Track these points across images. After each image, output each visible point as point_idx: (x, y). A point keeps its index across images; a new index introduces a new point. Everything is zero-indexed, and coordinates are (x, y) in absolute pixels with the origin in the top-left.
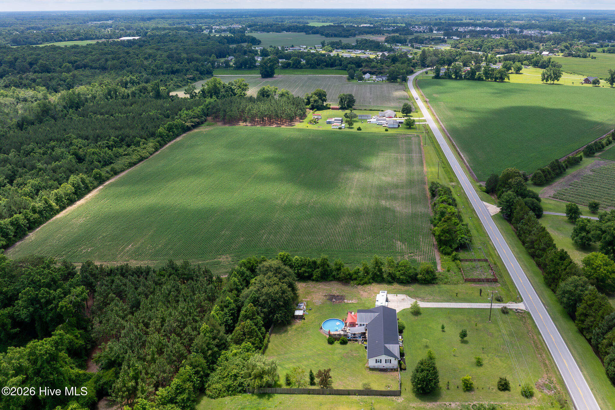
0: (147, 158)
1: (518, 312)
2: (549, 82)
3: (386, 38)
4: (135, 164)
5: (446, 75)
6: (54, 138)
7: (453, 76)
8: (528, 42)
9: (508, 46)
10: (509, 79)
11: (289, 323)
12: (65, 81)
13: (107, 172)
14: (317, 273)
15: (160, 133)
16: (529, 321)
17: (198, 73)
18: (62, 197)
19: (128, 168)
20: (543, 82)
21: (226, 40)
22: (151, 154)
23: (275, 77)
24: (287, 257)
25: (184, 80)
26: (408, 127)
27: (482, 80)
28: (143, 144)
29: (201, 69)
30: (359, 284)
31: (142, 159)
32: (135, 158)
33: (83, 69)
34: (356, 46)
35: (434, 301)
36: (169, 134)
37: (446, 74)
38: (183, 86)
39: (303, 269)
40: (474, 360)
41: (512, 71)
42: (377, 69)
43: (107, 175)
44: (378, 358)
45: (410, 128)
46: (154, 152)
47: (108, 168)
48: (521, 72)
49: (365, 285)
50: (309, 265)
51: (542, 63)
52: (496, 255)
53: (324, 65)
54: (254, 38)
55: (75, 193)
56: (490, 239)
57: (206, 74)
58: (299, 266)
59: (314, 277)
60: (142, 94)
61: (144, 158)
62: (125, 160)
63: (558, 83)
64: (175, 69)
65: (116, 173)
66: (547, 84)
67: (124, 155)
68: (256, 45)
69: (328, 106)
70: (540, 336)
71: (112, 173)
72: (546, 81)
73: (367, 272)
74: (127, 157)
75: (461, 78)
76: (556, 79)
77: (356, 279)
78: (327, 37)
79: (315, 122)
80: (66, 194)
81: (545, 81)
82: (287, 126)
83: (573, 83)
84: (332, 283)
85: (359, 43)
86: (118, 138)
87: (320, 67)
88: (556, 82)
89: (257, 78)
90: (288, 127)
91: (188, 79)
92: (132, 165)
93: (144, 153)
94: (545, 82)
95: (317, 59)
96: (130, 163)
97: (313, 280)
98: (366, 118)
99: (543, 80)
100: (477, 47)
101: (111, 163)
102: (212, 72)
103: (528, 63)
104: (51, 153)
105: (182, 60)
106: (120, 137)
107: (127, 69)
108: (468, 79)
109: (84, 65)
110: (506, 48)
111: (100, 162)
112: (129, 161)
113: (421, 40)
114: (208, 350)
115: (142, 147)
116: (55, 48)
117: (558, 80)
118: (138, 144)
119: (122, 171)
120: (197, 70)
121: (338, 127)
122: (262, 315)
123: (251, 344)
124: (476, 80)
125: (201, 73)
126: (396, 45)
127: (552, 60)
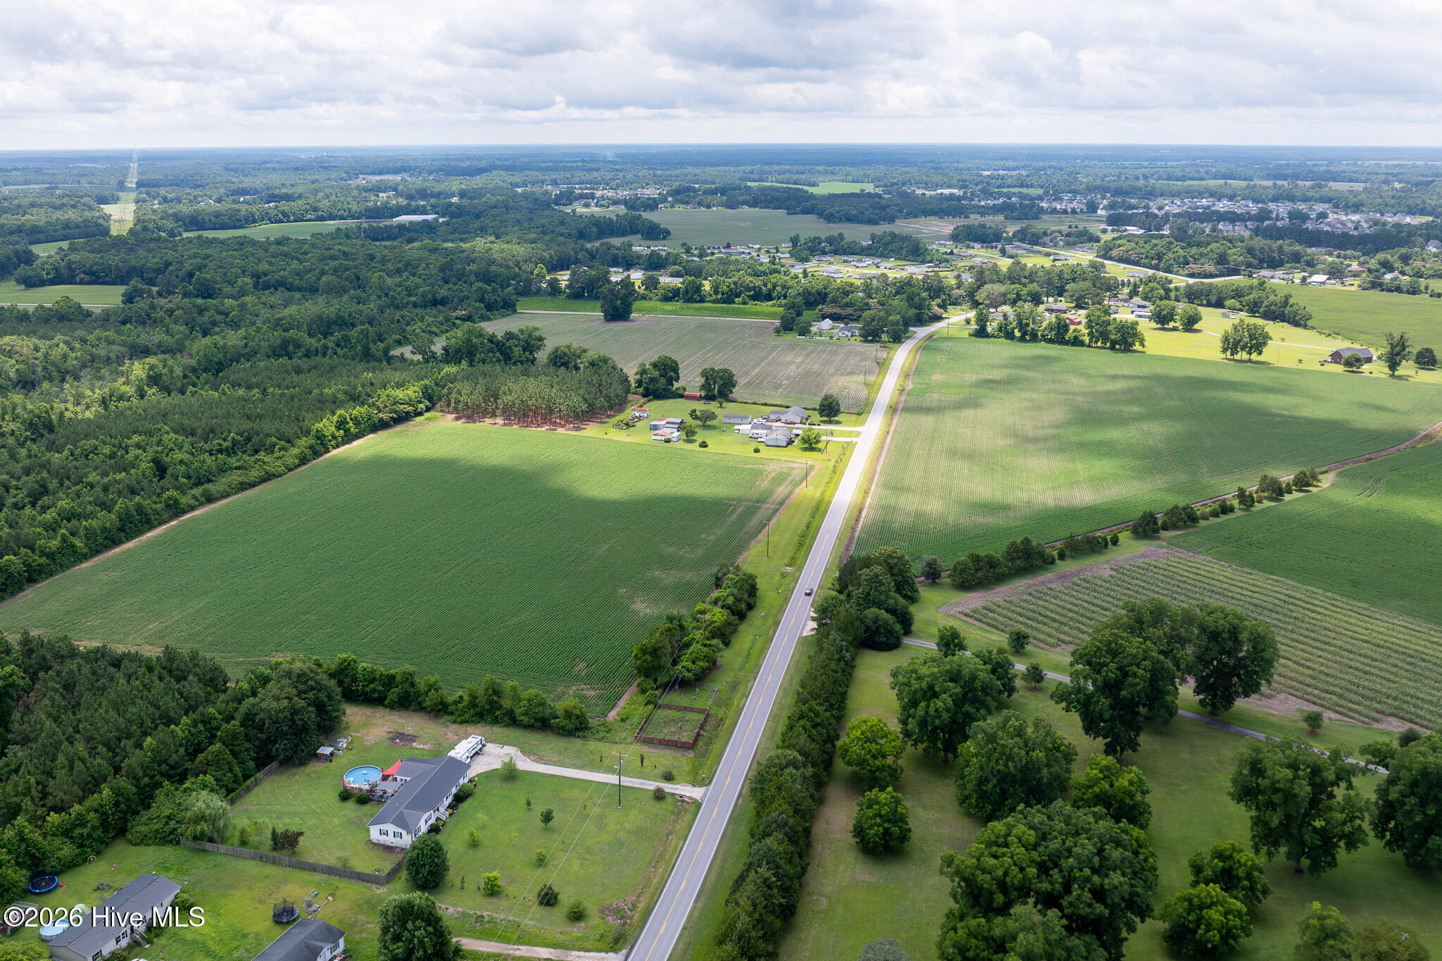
0: (280, 476)
1: (683, 801)
2: (1237, 357)
3: (955, 229)
4: (252, 485)
5: (1000, 330)
6: (140, 429)
7: (1017, 334)
8: (1286, 248)
9: (1226, 259)
10: (1143, 346)
11: (302, 763)
12: (227, 315)
13: (194, 497)
14: (393, 695)
15: (317, 431)
16: (688, 817)
17: (482, 305)
18: (95, 533)
19: (236, 493)
20: (1224, 356)
21: (595, 229)
22: (290, 470)
23: (632, 321)
24: (349, 664)
25: (447, 320)
26: (807, 445)
27: (1082, 344)
28: (280, 450)
29: (489, 298)
30: (455, 722)
31: (268, 477)
32: (254, 474)
33: (272, 289)
34: (869, 247)
35: (556, 764)
36: (337, 434)
37: (1001, 328)
38: (442, 332)
39: (372, 686)
40: (534, 857)
41: (1178, 324)
42: (856, 310)
43: (192, 502)
44: (384, 827)
45: (811, 449)
46: (299, 466)
47: (197, 491)
48: (1196, 327)
49: (464, 725)
50: (381, 680)
51: (1266, 307)
52: (739, 703)
53: (749, 296)
54: (655, 224)
55: (121, 530)
56: (755, 678)
57: (503, 307)
58: (365, 680)
59: (388, 700)
60: (339, 350)
61: (274, 475)
62: (235, 477)
63: (1260, 358)
64: (439, 297)
65: (210, 499)
66: (1233, 360)
67: (236, 468)
68: (659, 239)
69: (681, 392)
70: (681, 843)
71: (203, 499)
72: (1232, 354)
73: (473, 704)
74: (239, 472)
75: (1034, 338)
76: (1257, 349)
77: (452, 713)
78: (829, 222)
79: (627, 424)
80: (104, 530)
81: (1228, 353)
82: (569, 429)
83: (1300, 361)
84: (414, 714)
85: (878, 242)
86: (242, 436)
87: (740, 299)
88: (1254, 356)
89: (592, 321)
90: (569, 432)
91: (457, 318)
92: (244, 486)
93: (278, 466)
94: (1229, 357)
95: (735, 283)
96: (241, 483)
97: (385, 706)
98: (739, 421)
99: (1224, 350)
100: (1153, 258)
101: (210, 481)
102: (515, 305)
103: (1238, 305)
104: (122, 457)
105: (467, 276)
106: (246, 434)
107: (352, 292)
108: (1051, 341)
109: (278, 281)
110: (1219, 263)
111: (189, 478)
112: (240, 479)
113: (1033, 235)
114: (144, 776)
115: (277, 455)
116: (242, 243)
117: (1260, 353)
118: (270, 449)
119: (224, 496)
120: (482, 301)
121: (663, 438)
122: (257, 743)
123: (212, 780)
124: (1067, 343)
125: (489, 307)
126: (968, 247)
127: (1291, 301)
